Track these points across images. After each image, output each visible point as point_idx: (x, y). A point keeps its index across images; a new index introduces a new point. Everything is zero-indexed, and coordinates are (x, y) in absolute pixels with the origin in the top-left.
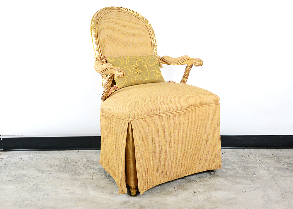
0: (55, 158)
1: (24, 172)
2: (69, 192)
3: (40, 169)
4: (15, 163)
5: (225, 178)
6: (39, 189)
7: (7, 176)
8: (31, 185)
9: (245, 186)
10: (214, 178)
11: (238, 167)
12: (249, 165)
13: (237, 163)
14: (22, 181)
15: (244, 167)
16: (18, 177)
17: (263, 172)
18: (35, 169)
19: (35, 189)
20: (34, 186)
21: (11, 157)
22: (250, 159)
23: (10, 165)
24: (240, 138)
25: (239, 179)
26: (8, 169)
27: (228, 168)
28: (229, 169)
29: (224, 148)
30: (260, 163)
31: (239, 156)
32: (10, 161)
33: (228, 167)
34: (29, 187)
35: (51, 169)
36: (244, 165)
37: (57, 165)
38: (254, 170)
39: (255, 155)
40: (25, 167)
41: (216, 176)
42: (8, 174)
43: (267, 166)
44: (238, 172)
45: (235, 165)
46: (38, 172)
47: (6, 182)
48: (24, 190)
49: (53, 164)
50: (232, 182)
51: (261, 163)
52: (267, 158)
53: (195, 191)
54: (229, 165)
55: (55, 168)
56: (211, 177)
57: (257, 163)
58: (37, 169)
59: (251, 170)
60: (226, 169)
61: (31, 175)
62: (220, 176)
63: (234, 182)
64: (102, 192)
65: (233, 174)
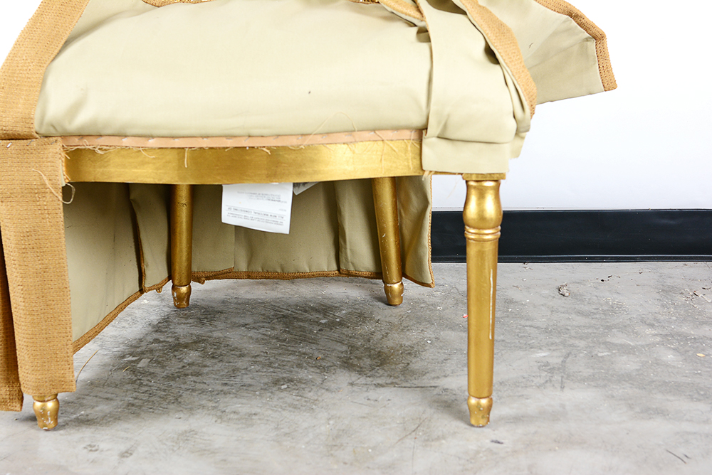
5: (605, 386)
9: (686, 426)
10: (559, 389)
11: (658, 339)
12: (706, 331)
13: (658, 321)
15: (685, 338)
24: (672, 222)
25: (659, 396)
27: (619, 341)
28: (622, 346)
29: (612, 258)
33: (619, 339)
36: (685, 329)
41: (569, 376)
44: (657, 362)
45: (649, 331)
50: (631, 407)
54: (623, 328)
56: (548, 385)
60: (609, 346)
62: (583, 380)
63: (638, 409)
64: (92, 448)
65: (637, 370)
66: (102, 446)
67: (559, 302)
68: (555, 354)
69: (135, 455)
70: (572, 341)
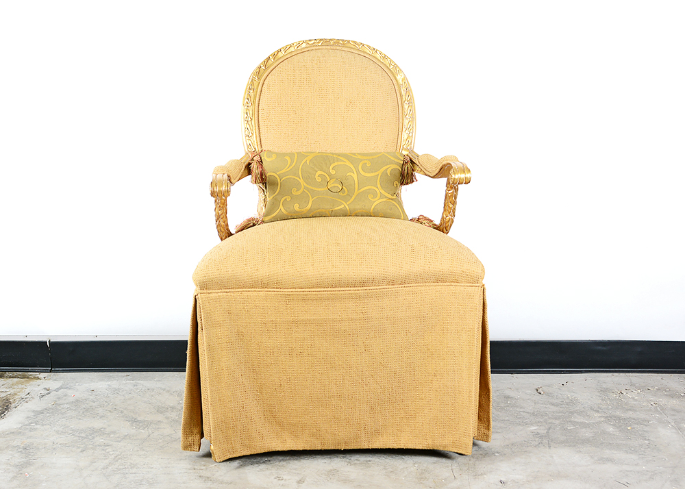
0: (168, 391)
1: (97, 424)
2: (200, 476)
3: (134, 416)
4: (77, 401)
5: (575, 446)
6: (131, 468)
7: (57, 432)
8: (113, 456)
9: (625, 467)
10: (547, 446)
11: (603, 419)
12: (630, 414)
13: (601, 408)
14: (91, 446)
15: (619, 418)
16: (83, 435)
17: (666, 434)
18: (123, 416)
19: (121, 467)
20: (119, 459)
21: (68, 386)
22: (631, 400)
23: (66, 406)
25: (607, 451)
26: (60, 416)
27: (579, 421)
28: (581, 423)
29: (567, 371)
30: (657, 410)
31: (604, 391)
32: (66, 395)
33: (580, 419)
34: (107, 461)
35: (160, 417)
36: (618, 413)
37: (172, 408)
38: (645, 427)
39: (642, 388)
40: (100, 411)
41: (552, 440)
42: (61, 429)
43: (675, 417)
44: (604, 432)
45: (596, 414)
46: (129, 423)
47: (54, 447)
48: (96, 469)
49: (163, 406)
50: (592, 457)
51: (659, 409)
52: (672, 396)
53: (503, 479)
54: (580, 413)
55: (168, 414)
56: (540, 445)
57: (650, 410)
58: (127, 417)
59: (636, 426)
60: (574, 423)
61: (114, 432)
62: (561, 442)
63: (596, 458)
64: (279, 478)
65: (593, 437)
66: (285, 477)
67: (538, 397)
68: (541, 428)
69: (306, 482)
70: (550, 421)
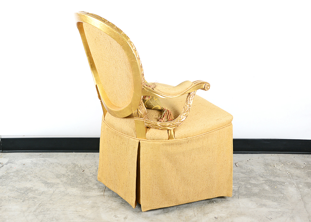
0: (61, 165)
1: (28, 185)
2: (79, 216)
3: (45, 180)
4: (17, 171)
5: (250, 197)
6: (47, 211)
7: (10, 190)
8: (38, 204)
9: (271, 210)
10: (238, 198)
11: (264, 182)
12: (277, 179)
13: (264, 175)
14: (27, 198)
15: (271, 181)
16: (22, 192)
17: (291, 191)
18: (40, 180)
19: (42, 210)
20: (41, 206)
21: (11, 161)
22: (278, 170)
23: (12, 174)
25: (264, 200)
26: (10, 180)
28: (254, 184)
30: (289, 177)
31: (266, 165)
32: (11, 167)
33: (253, 182)
34: (35, 207)
35: (58, 181)
36: (271, 178)
37: (64, 175)
38: (282, 186)
39: (284, 163)
40: (29, 177)
41: (240, 194)
42: (11, 188)
43: (297, 181)
44: (264, 190)
45: (261, 179)
46: (43, 185)
47: (9, 199)
48: (31, 212)
49: (59, 173)
50: (257, 204)
51: (290, 176)
52: (297, 168)
53: (216, 216)
54: (254, 178)
55: (62, 179)
56: (234, 197)
57: (286, 176)
58: (42, 181)
59: (278, 186)
60: (251, 184)
61: (37, 190)
62: (244, 195)
63: (259, 204)
64: (116, 216)
65: (259, 192)
66: (118, 216)
67: (236, 168)
68: (236, 187)
69: (128, 218)
70: (240, 183)
